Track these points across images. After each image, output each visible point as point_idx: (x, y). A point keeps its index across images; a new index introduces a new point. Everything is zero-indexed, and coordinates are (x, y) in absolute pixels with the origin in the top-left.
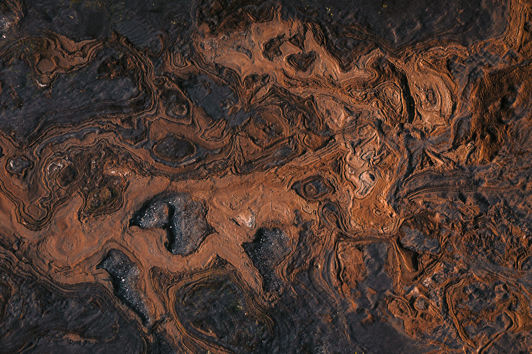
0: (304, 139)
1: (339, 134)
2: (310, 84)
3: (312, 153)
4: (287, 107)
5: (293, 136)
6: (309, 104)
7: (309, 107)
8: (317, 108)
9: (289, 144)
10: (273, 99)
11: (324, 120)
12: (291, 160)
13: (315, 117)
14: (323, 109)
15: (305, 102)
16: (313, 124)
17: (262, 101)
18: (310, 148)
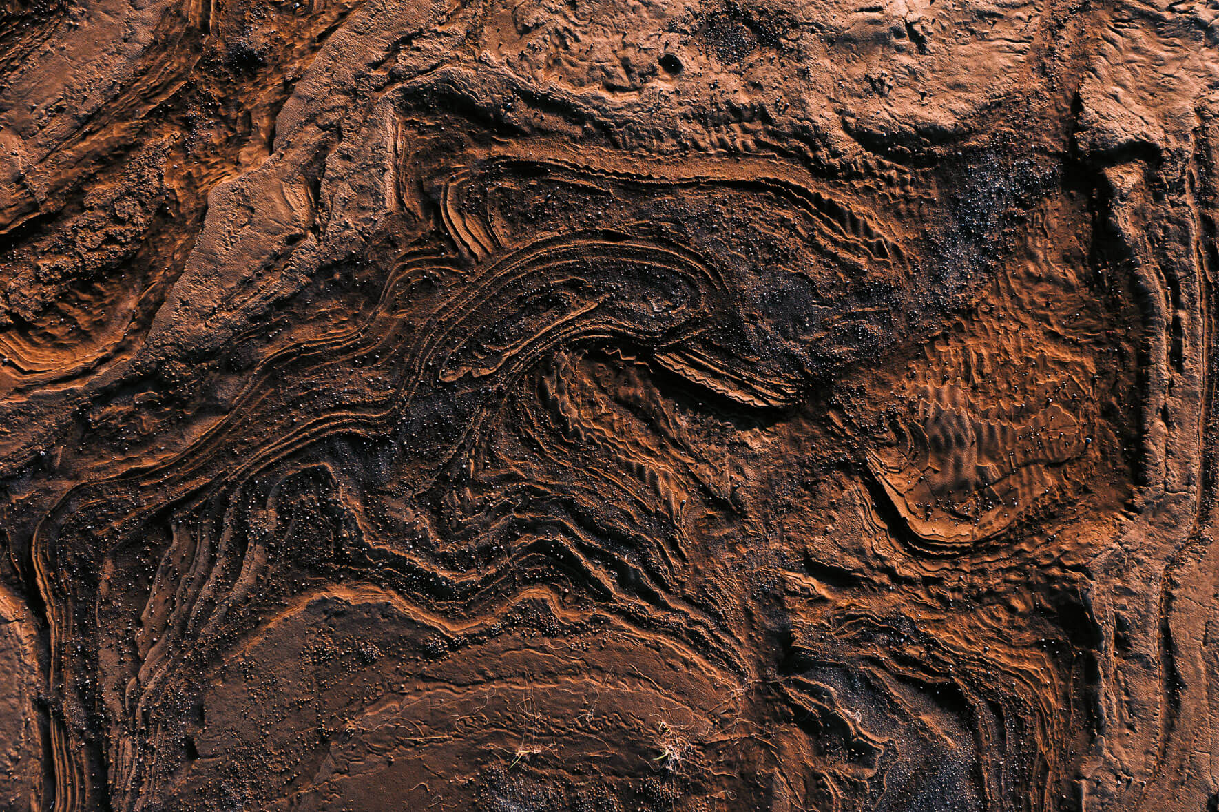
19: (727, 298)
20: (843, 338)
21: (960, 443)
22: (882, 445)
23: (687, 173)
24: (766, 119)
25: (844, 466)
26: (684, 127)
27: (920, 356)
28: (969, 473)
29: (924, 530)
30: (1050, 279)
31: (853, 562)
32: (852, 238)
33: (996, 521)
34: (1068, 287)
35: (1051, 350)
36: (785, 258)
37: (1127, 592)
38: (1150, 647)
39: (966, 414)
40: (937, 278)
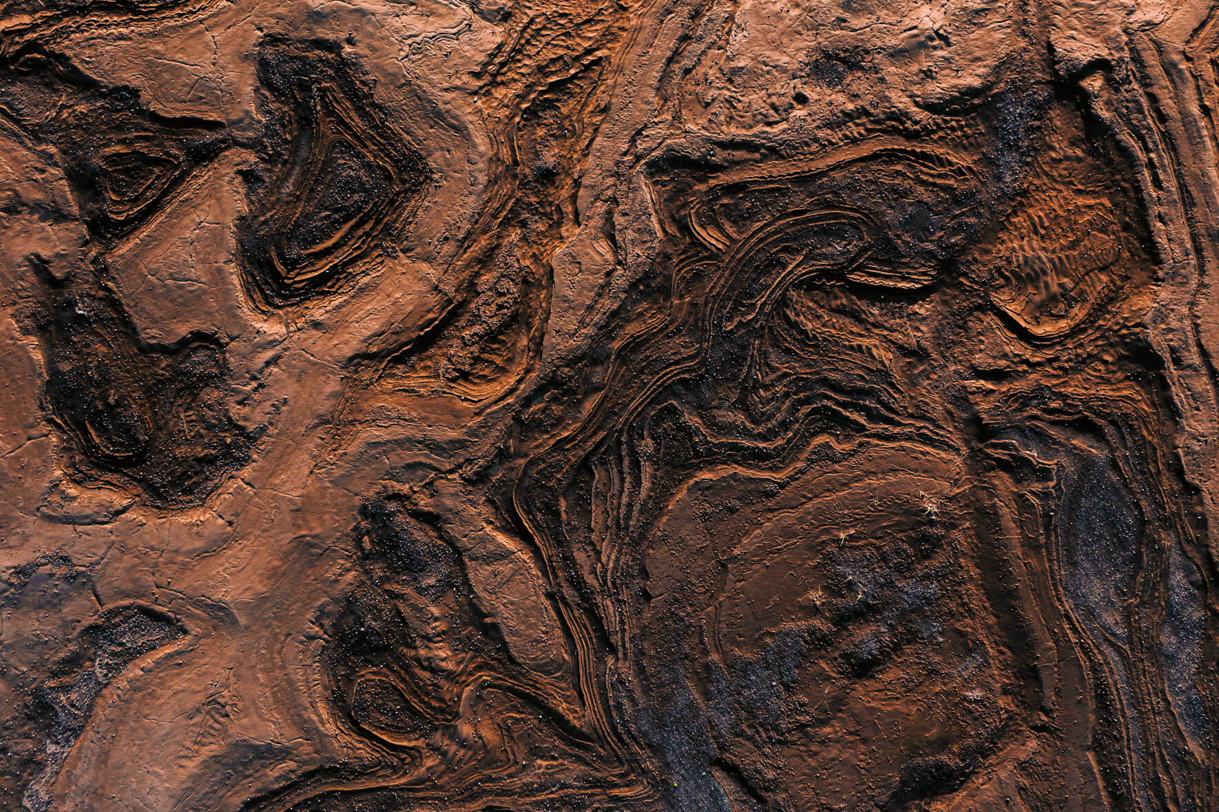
0: (1024, 335)
1: (1047, 22)
2: (549, 158)
3: (1164, 293)
4: (702, 408)
5: (976, 420)
6: (728, 212)
7: (751, 216)
8: (773, 152)
9: (1044, 474)
10: (597, 519)
11: (900, 116)
12: (1192, 491)
13: (852, 188)
14: (801, 99)
15: (696, 243)
16: (910, 224)
17: (596, 620)
18: (1112, 297)
19: (879, 228)
20: (954, 232)
21: (1044, 272)
22: (997, 289)
23: (831, 161)
24: (868, 114)
25: (979, 308)
26: (820, 134)
27: (1003, 228)
28: (1055, 289)
29: (1039, 331)
30: (1067, 158)
31: (1003, 363)
32: (941, 170)
33: (1079, 313)
34: (1079, 160)
35: (1081, 201)
36: (905, 194)
37: (1171, 330)
38: (1194, 358)
39: (1042, 254)
40: (999, 178)
